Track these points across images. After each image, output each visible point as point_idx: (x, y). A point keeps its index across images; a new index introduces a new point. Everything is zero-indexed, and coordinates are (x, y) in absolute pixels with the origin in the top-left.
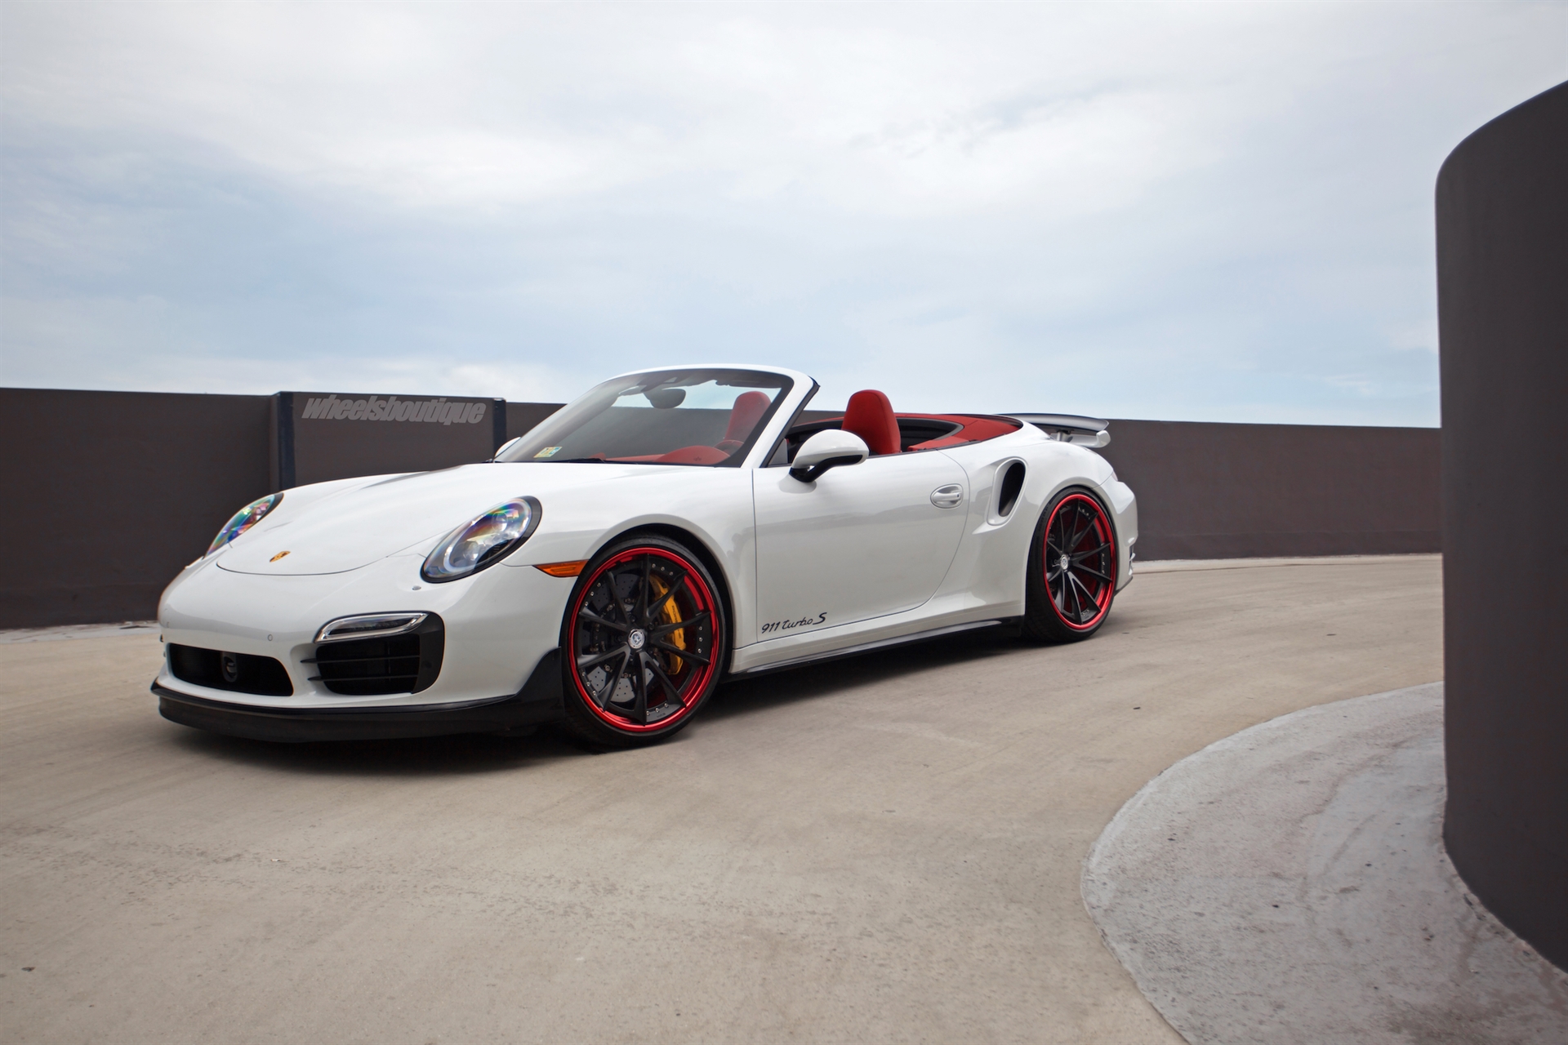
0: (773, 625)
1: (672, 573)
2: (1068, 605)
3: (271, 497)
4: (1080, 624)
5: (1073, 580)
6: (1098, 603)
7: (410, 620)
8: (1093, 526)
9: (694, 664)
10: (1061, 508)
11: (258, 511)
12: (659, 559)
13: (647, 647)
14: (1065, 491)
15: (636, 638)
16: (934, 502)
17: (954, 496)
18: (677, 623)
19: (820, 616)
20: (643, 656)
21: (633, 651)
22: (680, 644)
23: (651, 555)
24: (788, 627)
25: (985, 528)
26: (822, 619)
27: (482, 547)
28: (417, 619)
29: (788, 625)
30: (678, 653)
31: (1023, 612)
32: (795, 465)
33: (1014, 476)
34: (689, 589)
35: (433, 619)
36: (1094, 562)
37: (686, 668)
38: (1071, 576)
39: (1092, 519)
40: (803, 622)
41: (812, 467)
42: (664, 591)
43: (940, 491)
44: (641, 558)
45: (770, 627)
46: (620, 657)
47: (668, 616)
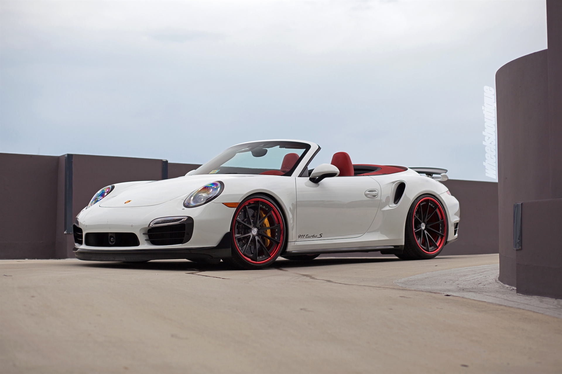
0: (302, 236)
1: (267, 209)
2: (424, 244)
3: (110, 186)
4: (429, 252)
5: (427, 234)
6: (438, 245)
7: (182, 219)
8: (436, 212)
9: (274, 243)
10: (422, 202)
11: (106, 191)
12: (263, 203)
13: (258, 234)
14: (423, 196)
15: (254, 231)
16: (366, 195)
17: (375, 194)
18: (268, 227)
19: (320, 235)
20: (257, 238)
21: (253, 235)
22: (269, 234)
23: (261, 201)
24: (308, 237)
25: (387, 208)
26: (321, 236)
27: (204, 197)
28: (184, 219)
29: (308, 236)
30: (269, 238)
31: (403, 244)
32: (311, 177)
33: (401, 188)
34: (273, 216)
35: (190, 219)
36: (437, 227)
37: (271, 243)
38: (426, 232)
39: (436, 209)
40: (313, 236)
41: (317, 178)
42: (264, 215)
43: (368, 191)
44: (257, 202)
45: (301, 236)
46: (248, 237)
47: (265, 225)
